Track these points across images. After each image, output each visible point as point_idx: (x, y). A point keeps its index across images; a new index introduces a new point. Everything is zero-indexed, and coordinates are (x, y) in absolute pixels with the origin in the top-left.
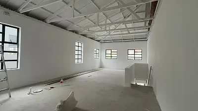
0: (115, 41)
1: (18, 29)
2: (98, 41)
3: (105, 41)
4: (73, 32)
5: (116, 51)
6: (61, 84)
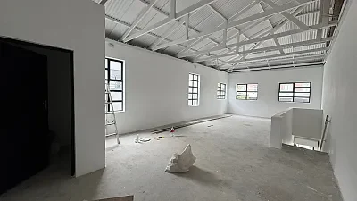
0: (254, 69)
1: (122, 63)
2: (224, 70)
3: (236, 71)
4: (185, 59)
5: (256, 86)
6: (171, 134)
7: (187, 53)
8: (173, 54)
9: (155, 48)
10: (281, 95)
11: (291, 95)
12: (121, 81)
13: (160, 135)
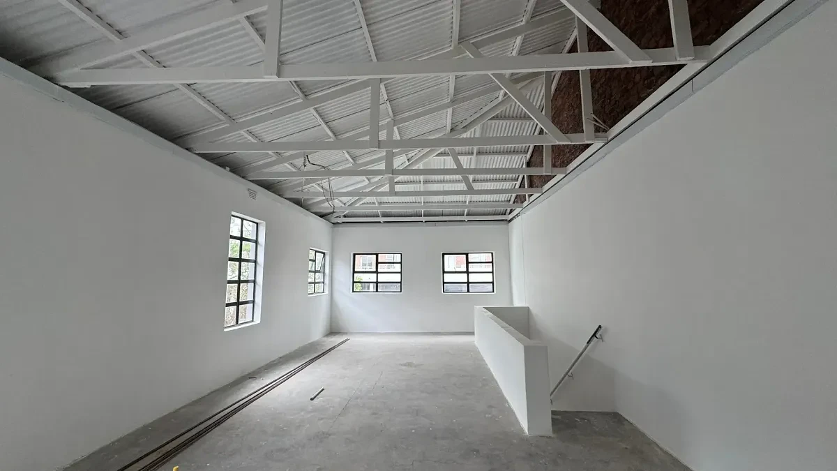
0: (392, 218)
3: (351, 220)
10: (447, 277)
11: (465, 278)
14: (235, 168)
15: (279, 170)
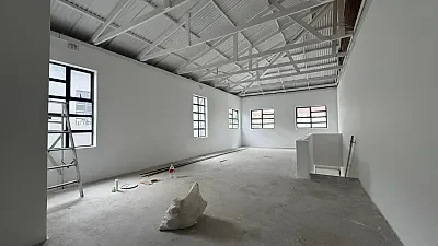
1: (92, 74)
2: (236, 94)
3: (249, 95)
4: (187, 76)
5: (272, 111)
6: (170, 175)
7: (190, 68)
8: (171, 69)
9: (144, 58)
10: (299, 120)
11: (308, 120)
12: (91, 101)
13: (154, 178)
14: (194, 78)
15: (210, 76)
